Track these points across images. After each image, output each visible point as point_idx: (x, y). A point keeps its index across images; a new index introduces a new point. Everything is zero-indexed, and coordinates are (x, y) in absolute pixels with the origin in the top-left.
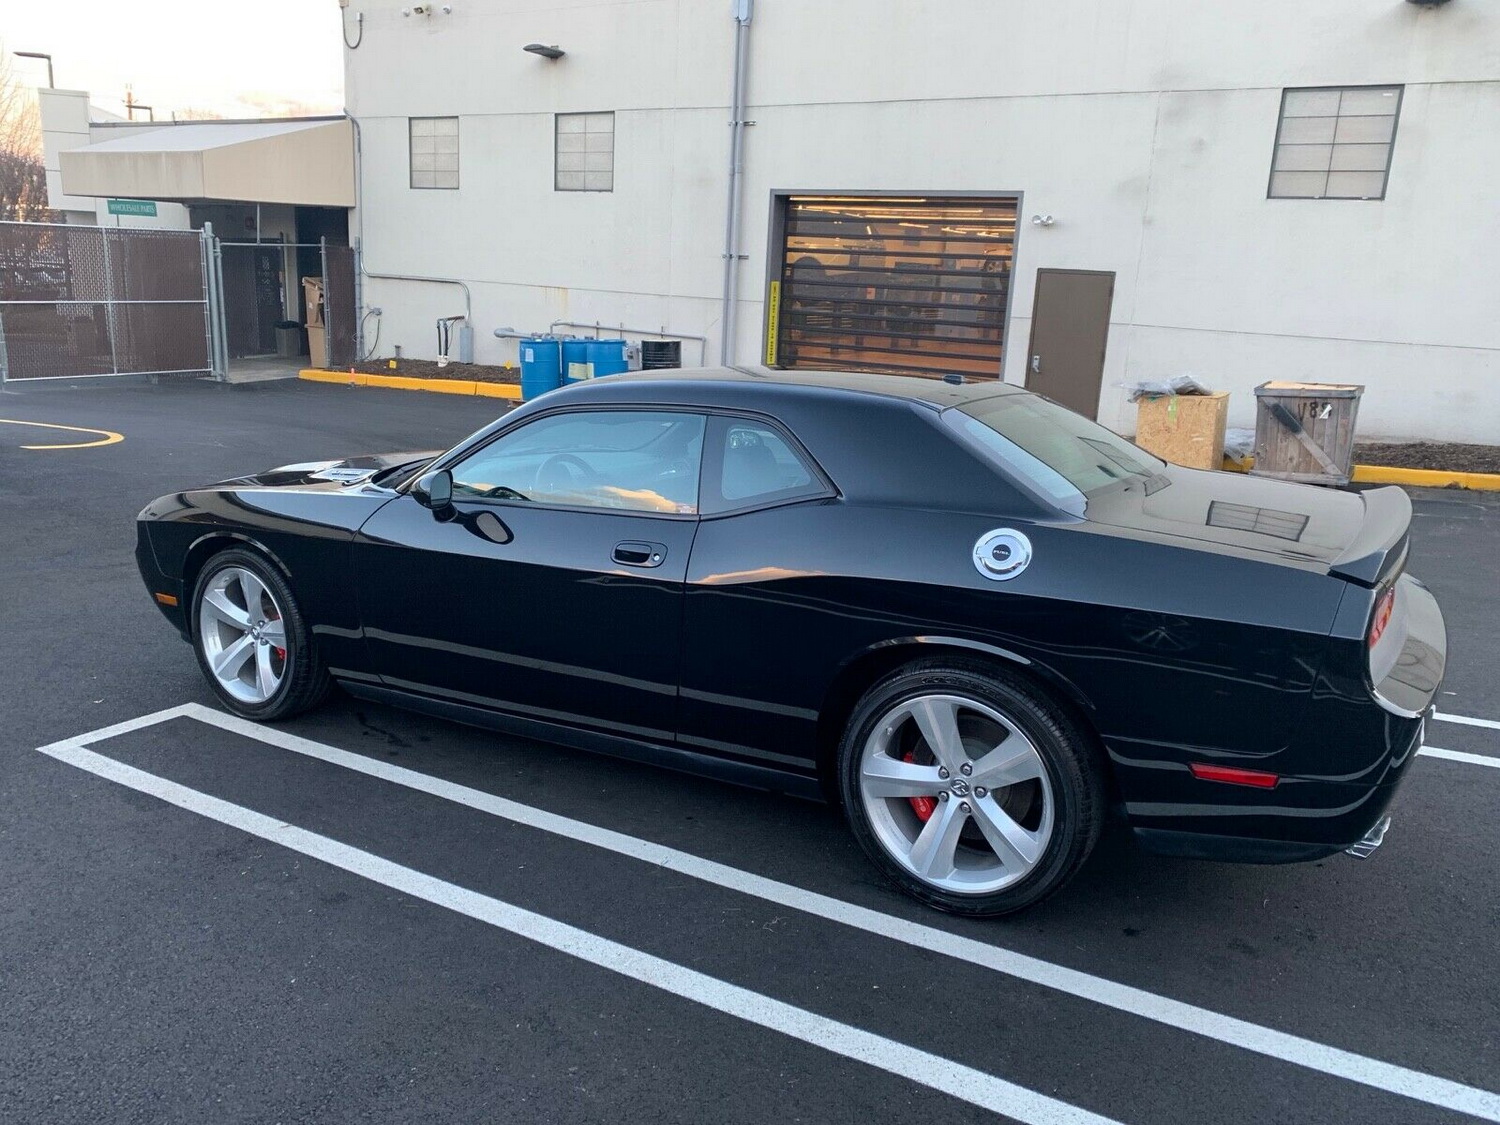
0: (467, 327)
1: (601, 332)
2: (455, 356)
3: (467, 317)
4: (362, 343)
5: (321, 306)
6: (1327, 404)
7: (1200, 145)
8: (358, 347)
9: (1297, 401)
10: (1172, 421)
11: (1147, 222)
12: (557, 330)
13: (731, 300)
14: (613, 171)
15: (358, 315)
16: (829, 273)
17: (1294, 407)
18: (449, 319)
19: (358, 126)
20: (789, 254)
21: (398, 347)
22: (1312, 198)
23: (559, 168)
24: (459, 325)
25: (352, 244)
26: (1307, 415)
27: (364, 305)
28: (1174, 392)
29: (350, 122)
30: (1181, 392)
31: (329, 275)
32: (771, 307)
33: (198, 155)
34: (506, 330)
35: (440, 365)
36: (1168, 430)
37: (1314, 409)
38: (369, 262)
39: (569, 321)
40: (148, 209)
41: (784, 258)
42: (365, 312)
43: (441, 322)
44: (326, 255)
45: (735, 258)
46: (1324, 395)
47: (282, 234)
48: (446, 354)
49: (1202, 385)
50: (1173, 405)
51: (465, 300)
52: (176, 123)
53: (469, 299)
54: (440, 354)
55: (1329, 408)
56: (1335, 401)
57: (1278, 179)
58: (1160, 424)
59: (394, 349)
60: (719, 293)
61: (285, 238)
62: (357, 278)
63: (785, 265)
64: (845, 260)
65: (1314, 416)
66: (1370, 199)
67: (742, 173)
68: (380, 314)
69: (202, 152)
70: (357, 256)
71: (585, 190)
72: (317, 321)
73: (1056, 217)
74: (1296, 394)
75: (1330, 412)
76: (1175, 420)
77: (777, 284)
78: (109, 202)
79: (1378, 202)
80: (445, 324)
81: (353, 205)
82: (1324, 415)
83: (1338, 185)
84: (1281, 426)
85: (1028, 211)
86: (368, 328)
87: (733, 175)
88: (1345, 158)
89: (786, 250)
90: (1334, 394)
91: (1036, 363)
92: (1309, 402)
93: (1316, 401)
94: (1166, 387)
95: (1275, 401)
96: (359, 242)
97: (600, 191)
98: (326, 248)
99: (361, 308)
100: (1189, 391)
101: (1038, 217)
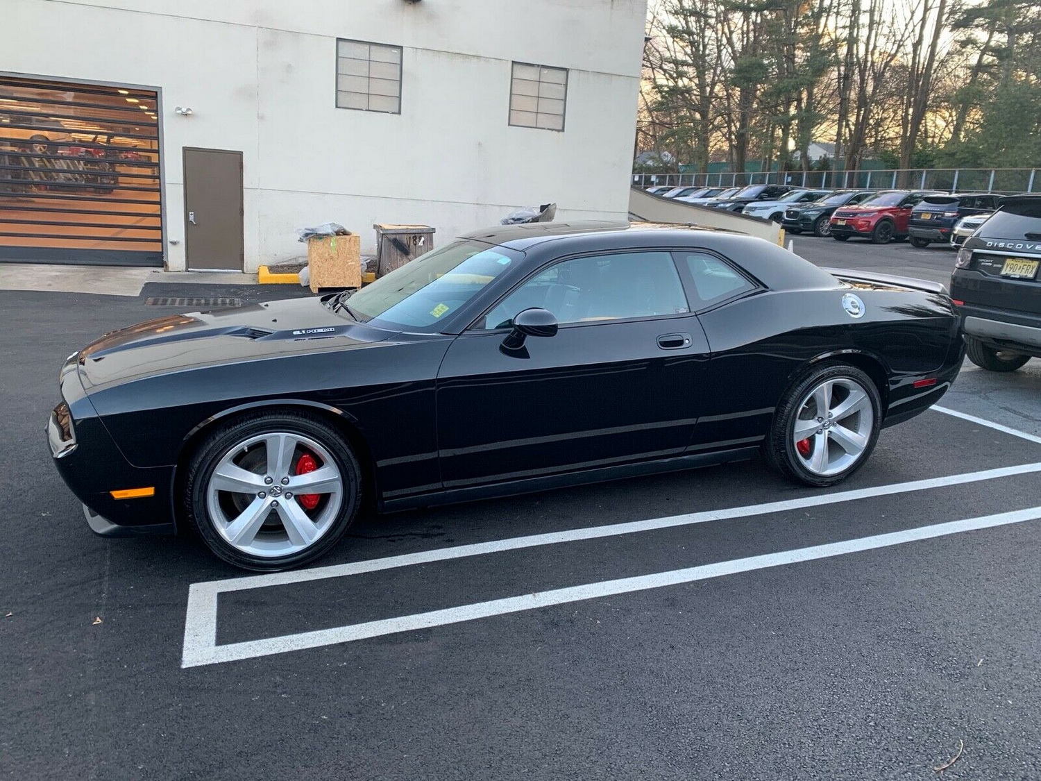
6: (421, 237)
7: (289, 68)
9: (406, 236)
10: (334, 253)
11: (261, 118)
17: (404, 239)
22: (362, 110)
26: (412, 244)
28: (335, 234)
30: (337, 234)
36: (332, 258)
37: (415, 240)
46: (420, 231)
49: (348, 229)
50: (334, 242)
55: (423, 239)
56: (425, 235)
57: (341, 96)
58: (327, 255)
65: (415, 245)
66: (393, 113)
73: (195, 109)
74: (405, 232)
75: (423, 242)
76: (336, 252)
79: (397, 116)
82: (421, 243)
83: (376, 103)
84: (399, 252)
85: (168, 105)
88: (377, 87)
90: (425, 231)
91: (191, 218)
92: (412, 236)
93: (416, 236)
94: (329, 231)
95: (394, 236)
100: (342, 233)
101: (180, 109)
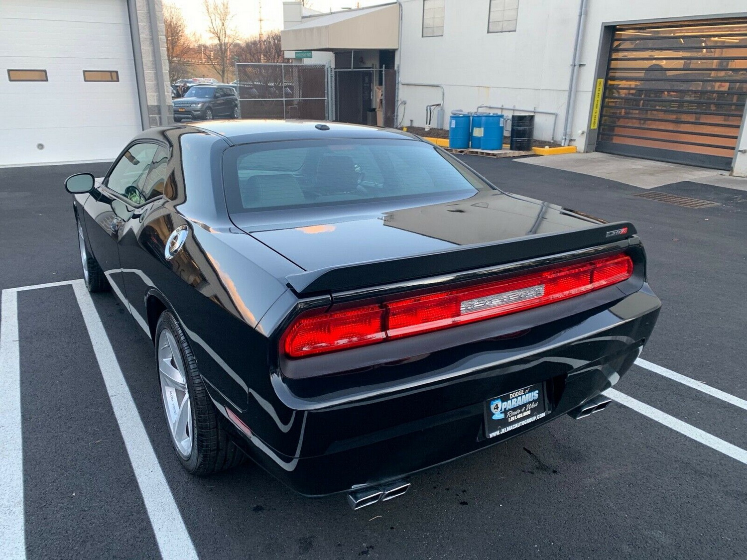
0: (442, 110)
1: (504, 111)
2: (434, 125)
3: (442, 105)
4: (397, 118)
5: (381, 100)
8: (395, 121)
12: (481, 110)
13: (573, 91)
14: (517, 20)
15: (396, 105)
16: (669, 73)
18: (432, 106)
19: (402, 7)
20: (613, 62)
21: (412, 121)
23: (490, 21)
24: (438, 108)
25: (396, 68)
27: (399, 99)
29: (398, 5)
31: (385, 84)
32: (597, 95)
33: (327, 27)
34: (457, 111)
35: (426, 130)
38: (403, 77)
39: (488, 105)
40: (309, 55)
41: (609, 64)
42: (400, 102)
43: (429, 107)
44: (385, 74)
45: (578, 65)
47: (373, 65)
48: (430, 124)
51: (442, 96)
52: (332, 13)
53: (443, 94)
54: (427, 124)
59: (410, 122)
60: (567, 87)
61: (374, 67)
62: (397, 85)
63: (609, 69)
64: (680, 64)
67: (586, 14)
68: (405, 104)
69: (328, 26)
70: (397, 75)
71: (502, 32)
72: (379, 108)
77: (602, 81)
78: (296, 53)
80: (430, 108)
81: (397, 48)
86: (400, 110)
87: (580, 16)
89: (610, 59)
96: (399, 67)
97: (509, 31)
98: (385, 70)
99: (398, 101)
